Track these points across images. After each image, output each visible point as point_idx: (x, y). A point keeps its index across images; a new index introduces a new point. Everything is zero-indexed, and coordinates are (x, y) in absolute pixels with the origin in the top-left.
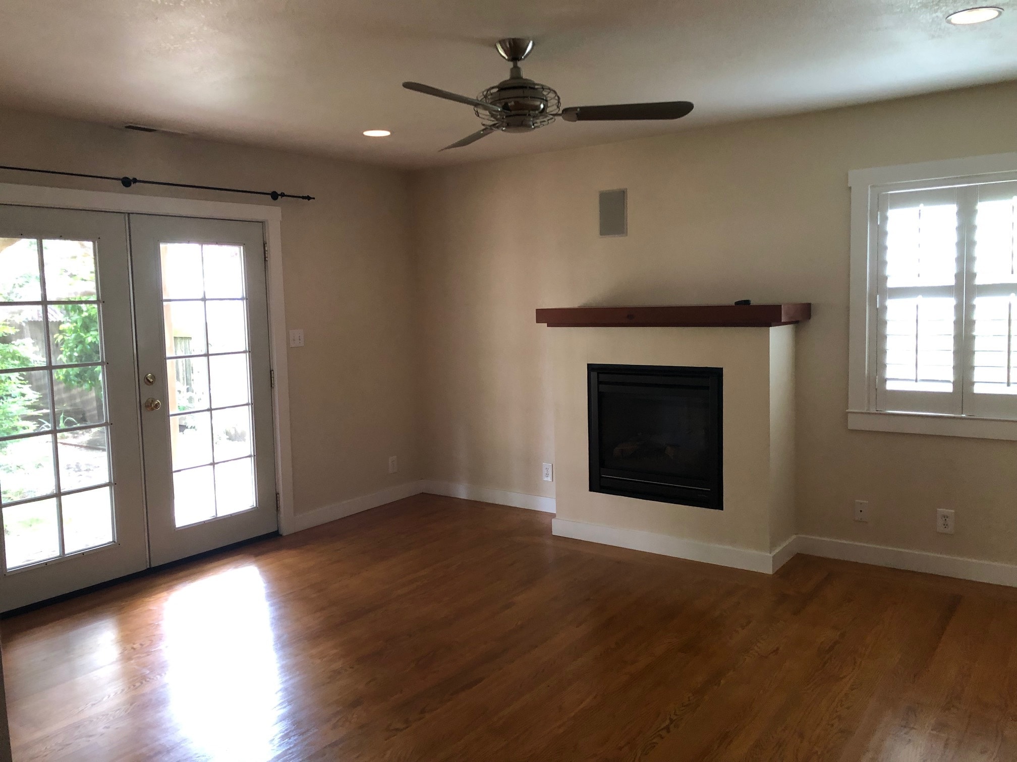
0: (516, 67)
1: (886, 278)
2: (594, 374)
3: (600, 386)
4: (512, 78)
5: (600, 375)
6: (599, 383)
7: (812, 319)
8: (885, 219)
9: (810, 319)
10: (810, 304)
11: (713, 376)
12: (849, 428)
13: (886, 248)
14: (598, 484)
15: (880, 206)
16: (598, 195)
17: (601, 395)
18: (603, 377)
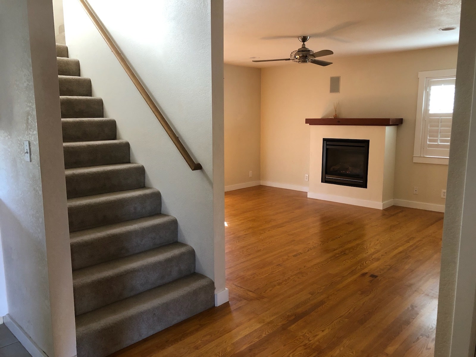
0: (304, 44)
1: (429, 110)
2: (325, 142)
3: (327, 146)
4: (302, 48)
5: (327, 142)
6: (327, 145)
7: (403, 124)
8: (430, 89)
9: (402, 124)
10: (402, 119)
11: (366, 143)
12: (414, 162)
13: (430, 100)
14: (324, 180)
15: (429, 85)
16: (330, 78)
17: (327, 149)
18: (328, 143)
